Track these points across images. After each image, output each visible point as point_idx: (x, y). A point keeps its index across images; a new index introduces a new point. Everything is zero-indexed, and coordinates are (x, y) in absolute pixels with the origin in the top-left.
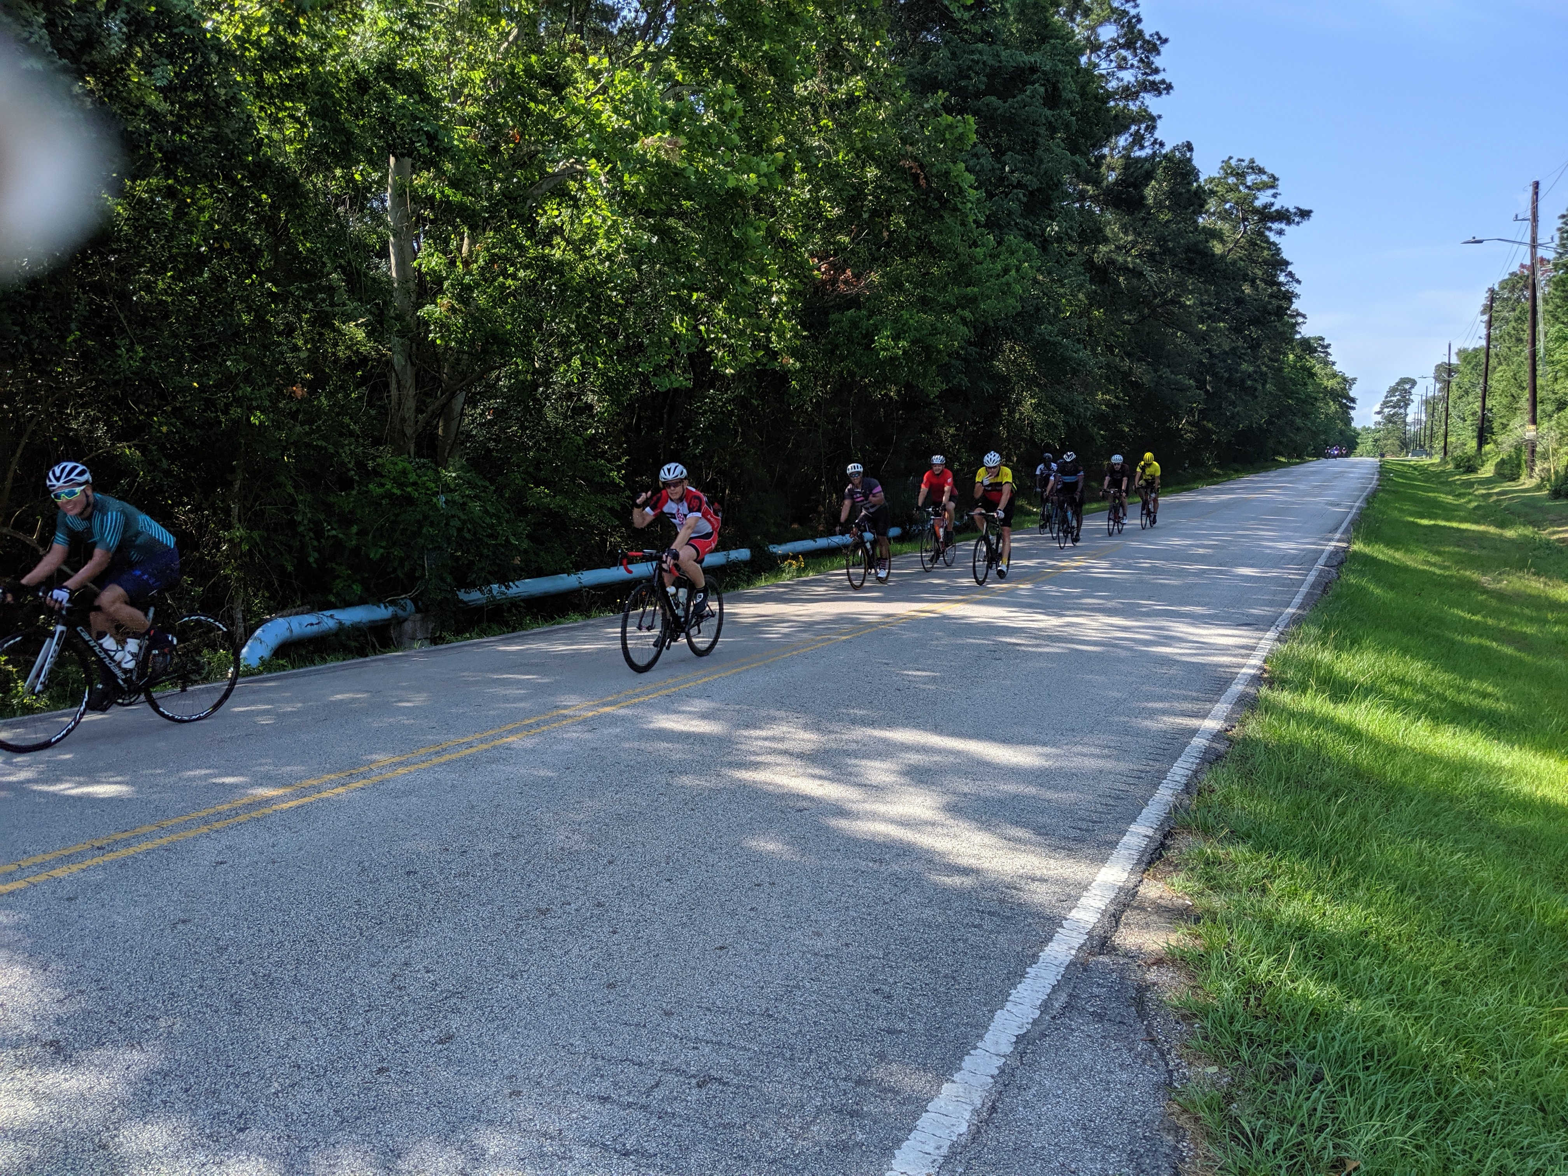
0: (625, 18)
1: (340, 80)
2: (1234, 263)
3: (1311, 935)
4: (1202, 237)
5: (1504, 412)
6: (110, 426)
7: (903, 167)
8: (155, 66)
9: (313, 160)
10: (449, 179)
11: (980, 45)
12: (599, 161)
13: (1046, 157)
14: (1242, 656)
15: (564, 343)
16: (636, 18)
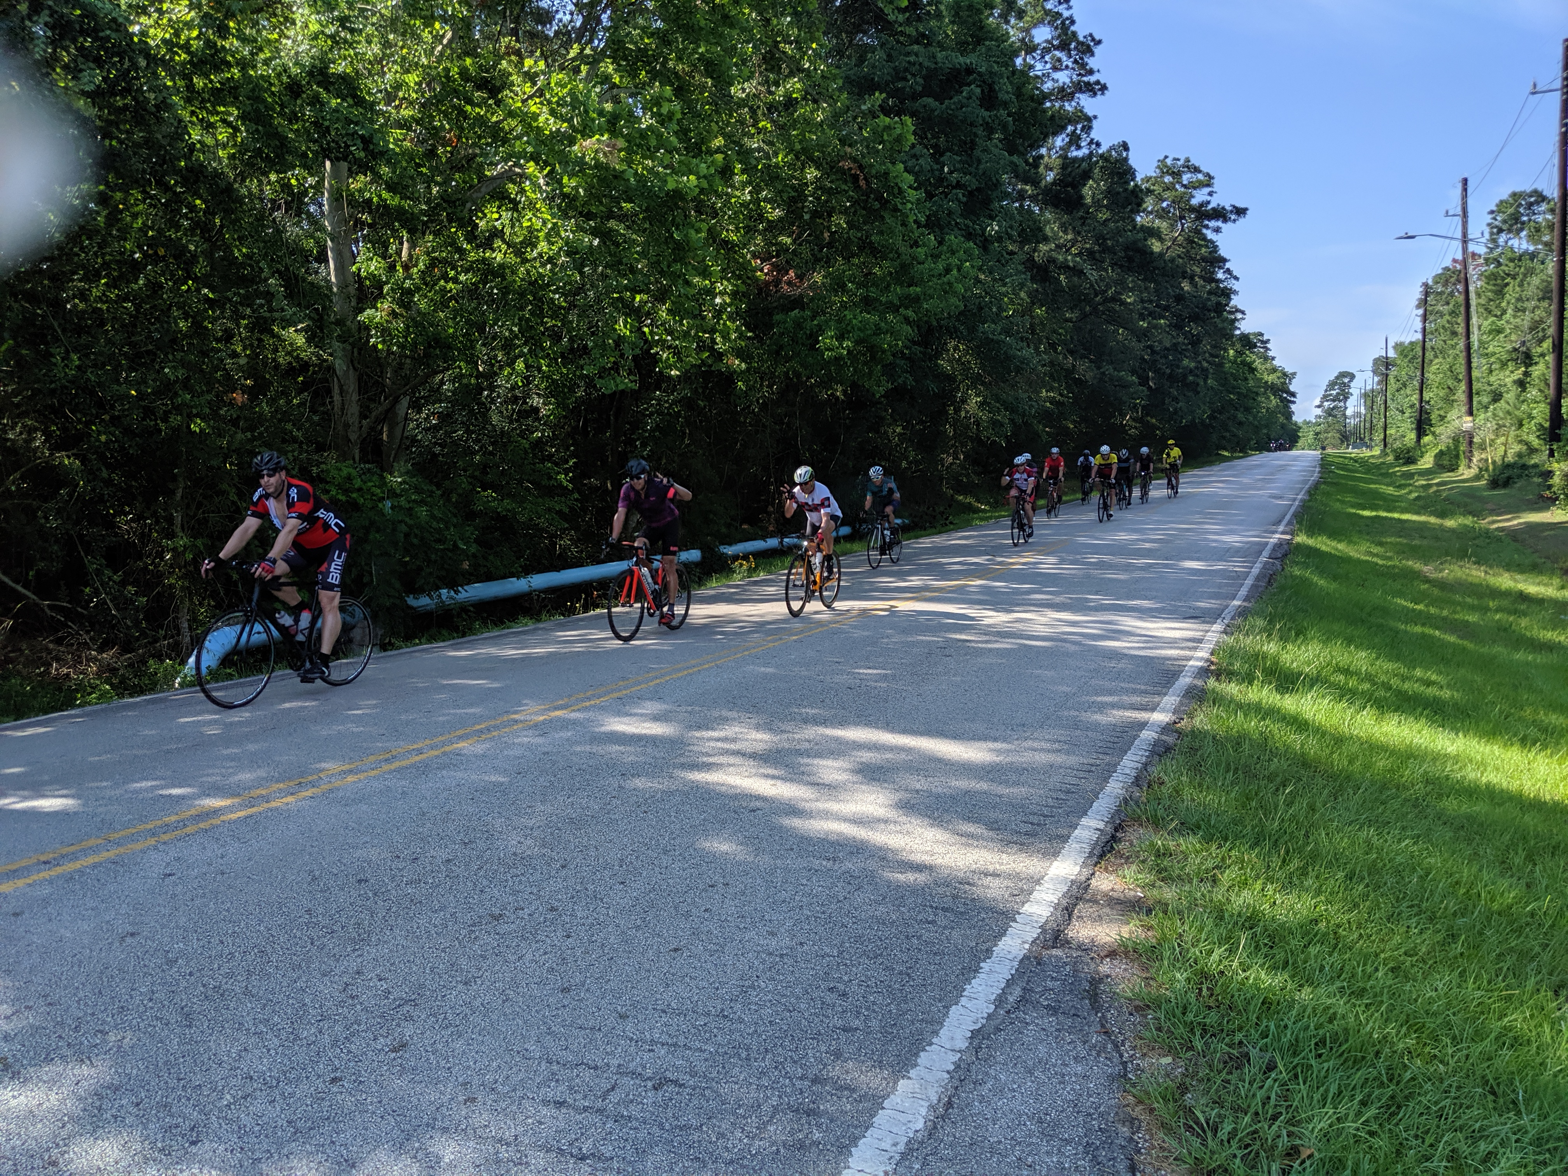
0: (560, 20)
1: (271, 84)
2: (1172, 260)
3: (1261, 924)
4: (1141, 235)
5: (1441, 404)
6: (48, 434)
7: (842, 168)
8: (81, 71)
9: (247, 164)
10: (386, 183)
11: (916, 47)
12: (537, 164)
13: (985, 157)
14: (1190, 649)
15: (508, 346)
16: (571, 21)
